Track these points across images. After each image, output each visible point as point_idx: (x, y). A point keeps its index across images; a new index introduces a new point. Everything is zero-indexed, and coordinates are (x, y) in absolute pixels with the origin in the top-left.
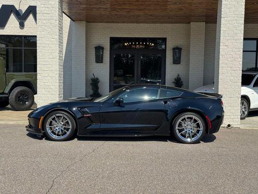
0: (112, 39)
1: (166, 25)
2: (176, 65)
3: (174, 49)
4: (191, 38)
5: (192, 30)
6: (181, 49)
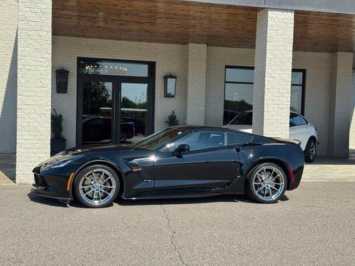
0: (79, 59)
1: (155, 44)
2: (168, 99)
3: (166, 78)
4: (189, 64)
5: (190, 53)
6: (175, 77)
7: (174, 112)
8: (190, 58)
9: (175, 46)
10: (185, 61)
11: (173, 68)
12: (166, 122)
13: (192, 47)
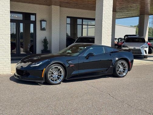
2: (42, 31)
3: (41, 21)
4: (52, 15)
5: (52, 10)
6: (46, 21)
7: (46, 37)
8: (52, 12)
9: (44, 6)
10: (50, 13)
11: (44, 17)
12: (42, 42)
13: (53, 7)
